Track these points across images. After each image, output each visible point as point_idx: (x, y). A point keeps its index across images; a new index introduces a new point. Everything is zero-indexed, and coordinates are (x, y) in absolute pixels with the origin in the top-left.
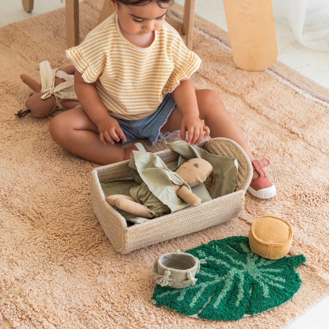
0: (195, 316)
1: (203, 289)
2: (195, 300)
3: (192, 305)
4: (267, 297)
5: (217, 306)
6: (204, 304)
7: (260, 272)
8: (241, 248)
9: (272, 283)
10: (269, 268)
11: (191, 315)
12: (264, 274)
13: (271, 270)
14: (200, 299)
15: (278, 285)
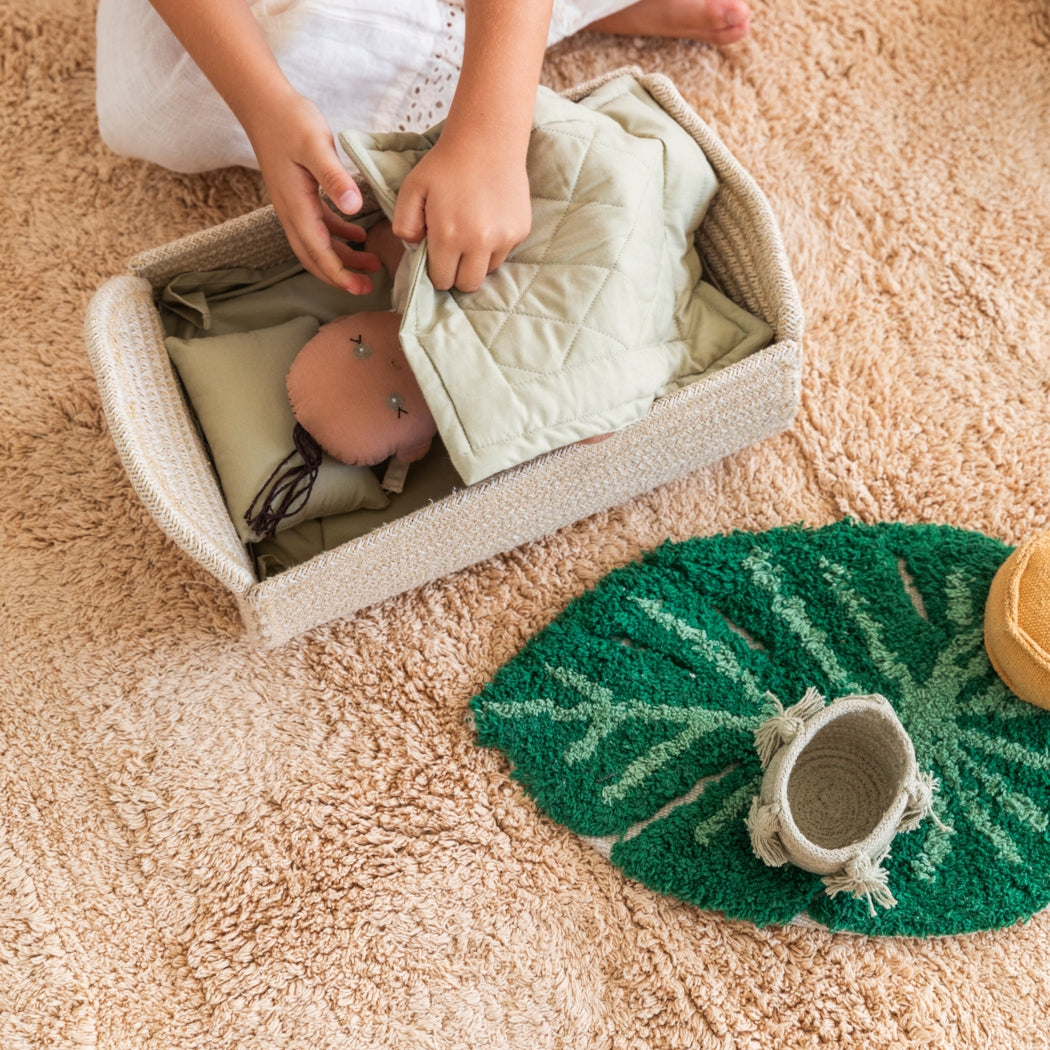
0: (604, 845)
1: (686, 739)
2: (637, 772)
3: (611, 793)
4: (923, 876)
5: (708, 836)
6: (660, 806)
7: (960, 744)
8: (944, 597)
9: (980, 819)
10: (1011, 739)
11: (590, 834)
12: (971, 764)
13: (1015, 751)
14: (654, 779)
15: (999, 838)
